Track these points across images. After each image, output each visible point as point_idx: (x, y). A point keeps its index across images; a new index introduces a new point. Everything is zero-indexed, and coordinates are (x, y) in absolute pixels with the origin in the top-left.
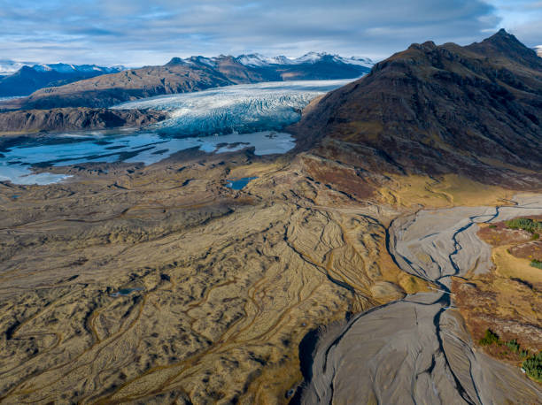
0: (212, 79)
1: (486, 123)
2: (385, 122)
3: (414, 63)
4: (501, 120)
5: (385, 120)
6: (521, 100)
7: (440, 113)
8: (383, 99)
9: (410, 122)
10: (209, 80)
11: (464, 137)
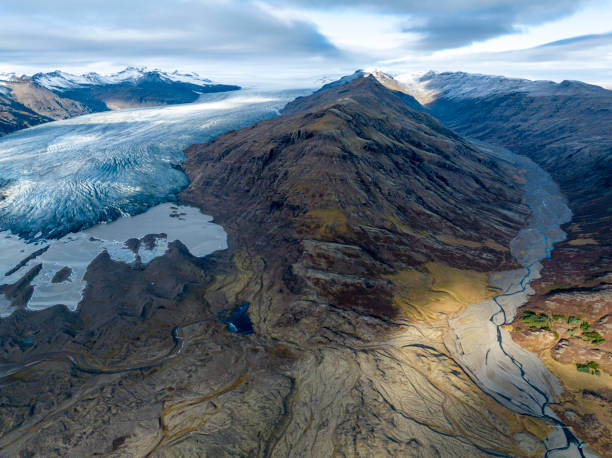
0: (15, 114)
1: (420, 194)
2: (344, 208)
3: (343, 135)
4: (427, 188)
5: (343, 206)
6: (429, 162)
7: (386, 190)
8: (331, 180)
9: (365, 204)
10: (11, 117)
11: (413, 214)
